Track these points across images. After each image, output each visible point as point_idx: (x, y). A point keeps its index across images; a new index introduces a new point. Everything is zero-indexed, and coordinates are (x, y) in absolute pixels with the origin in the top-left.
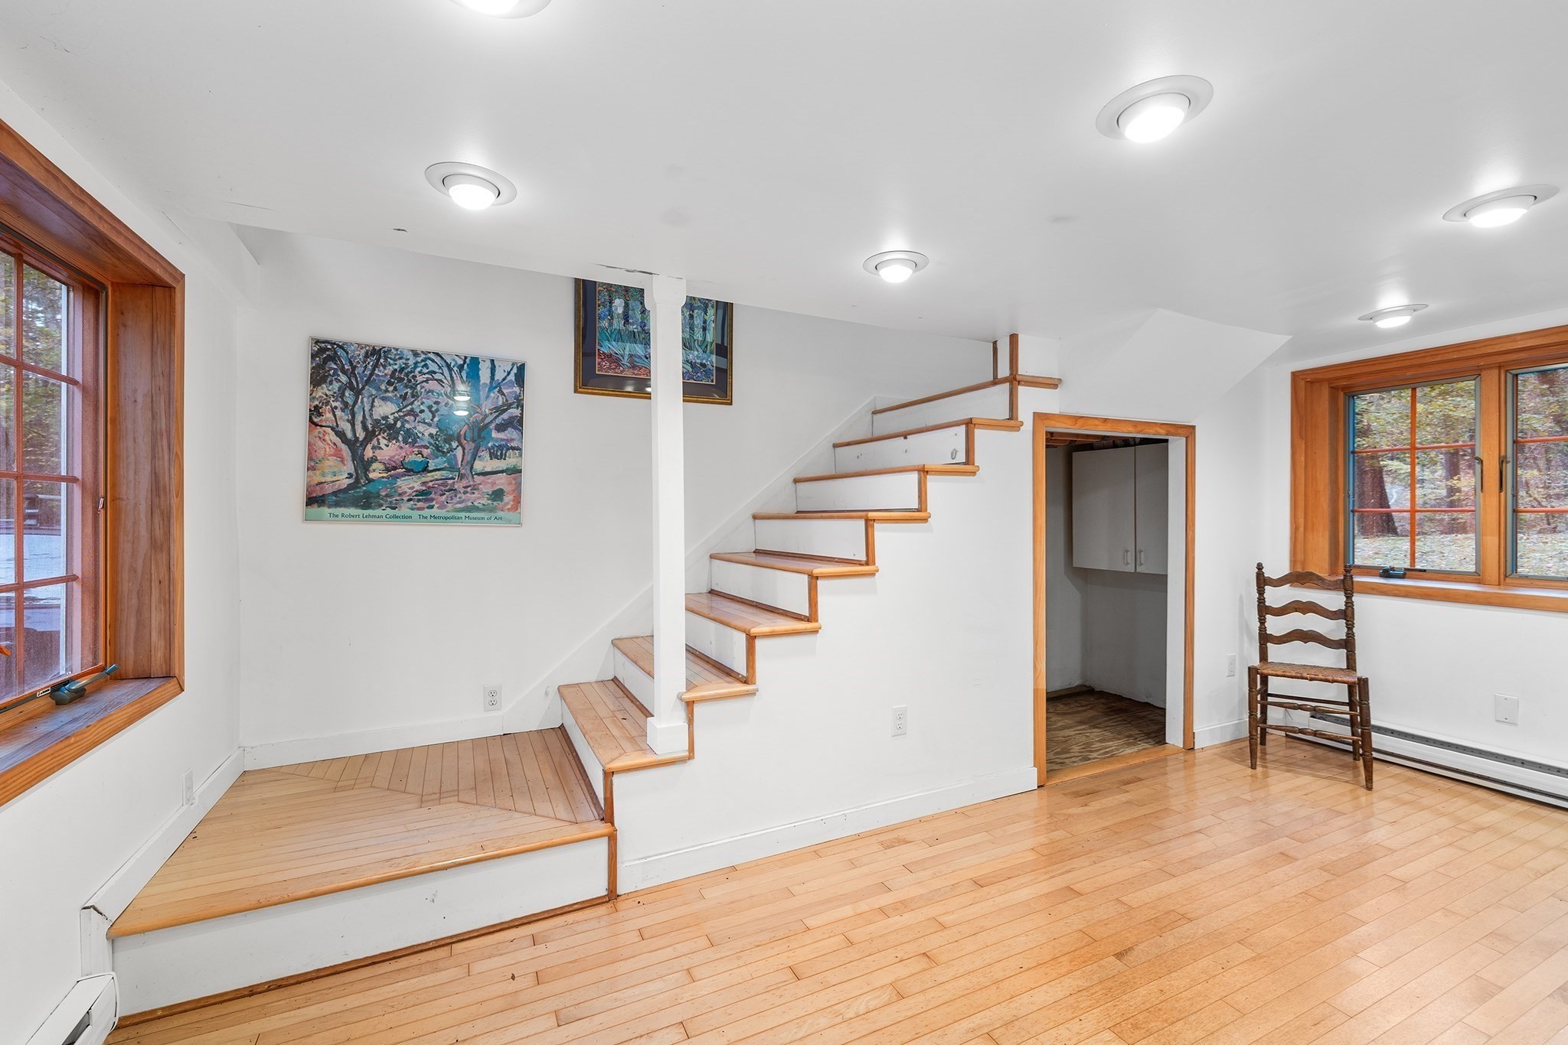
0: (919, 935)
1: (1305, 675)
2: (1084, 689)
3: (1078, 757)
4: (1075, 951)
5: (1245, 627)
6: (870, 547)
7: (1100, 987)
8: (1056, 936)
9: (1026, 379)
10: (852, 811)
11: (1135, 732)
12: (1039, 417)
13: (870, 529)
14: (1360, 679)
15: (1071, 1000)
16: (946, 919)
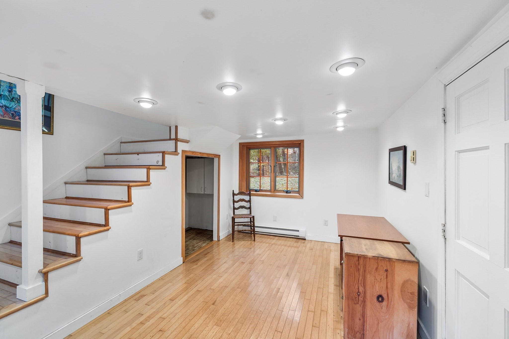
0: (157, 325)
1: (243, 217)
2: (190, 228)
3: (191, 250)
4: (203, 308)
5: (230, 206)
6: (130, 196)
7: (211, 315)
8: (197, 306)
9: (180, 140)
10: (123, 292)
11: (205, 239)
12: (183, 151)
13: (130, 190)
14: (253, 216)
15: (205, 322)
16: (165, 316)
